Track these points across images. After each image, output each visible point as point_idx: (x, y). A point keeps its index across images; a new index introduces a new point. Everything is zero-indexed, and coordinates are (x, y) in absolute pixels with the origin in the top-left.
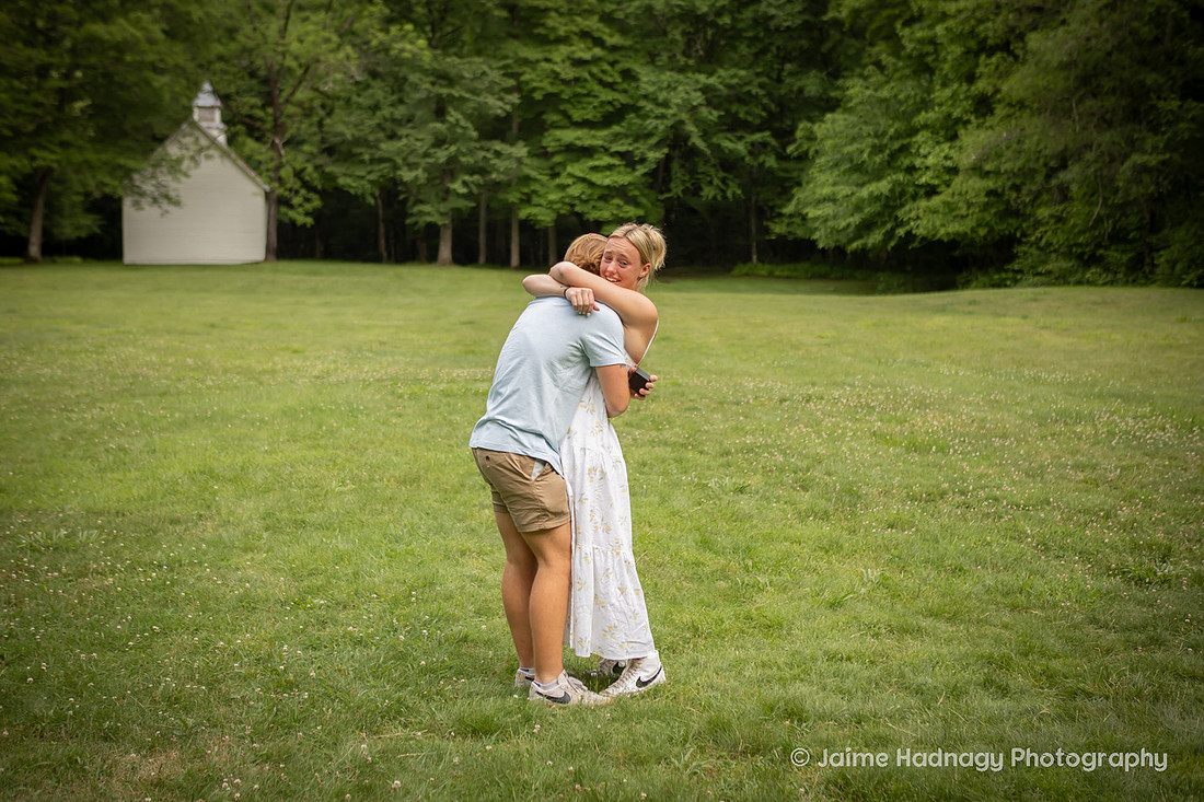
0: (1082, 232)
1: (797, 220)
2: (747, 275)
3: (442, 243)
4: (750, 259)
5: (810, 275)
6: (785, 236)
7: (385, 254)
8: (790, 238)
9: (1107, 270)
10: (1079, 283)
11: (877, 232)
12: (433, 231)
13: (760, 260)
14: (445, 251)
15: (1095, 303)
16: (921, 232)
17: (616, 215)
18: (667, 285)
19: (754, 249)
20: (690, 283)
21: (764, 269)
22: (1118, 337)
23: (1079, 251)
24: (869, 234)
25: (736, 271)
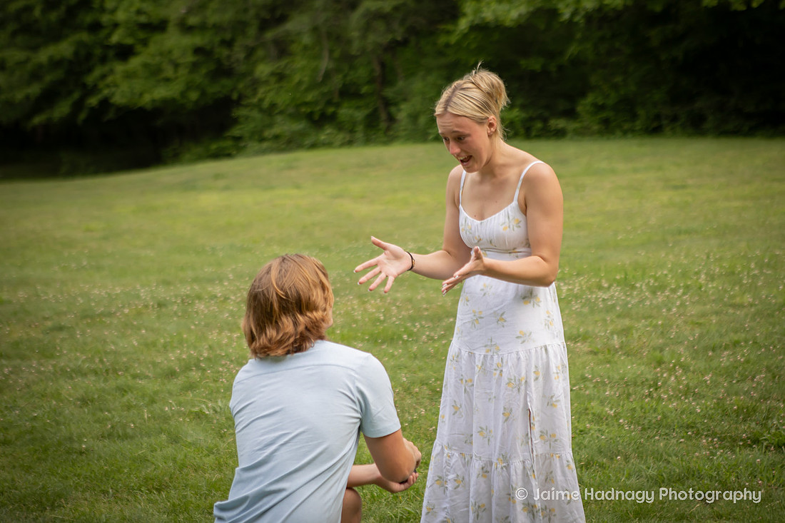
0: (308, 90)
10: (314, 146)
11: (63, 103)
23: (309, 110)
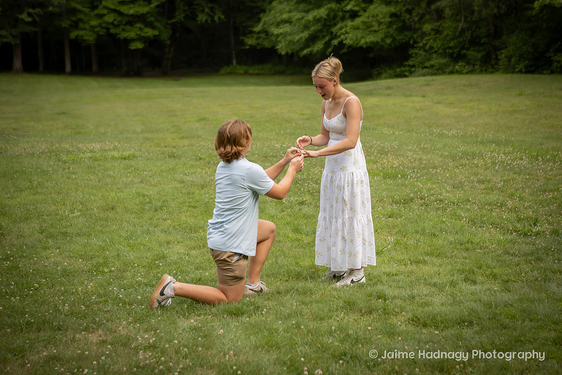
0: (452, 39)
1: (263, 35)
2: (230, 73)
3: (15, 57)
4: (231, 63)
5: (272, 72)
6: (255, 46)
8: (259, 48)
9: (468, 63)
10: (452, 73)
11: (320, 42)
12: (8, 48)
13: (239, 63)
14: (18, 63)
15: (465, 86)
16: (348, 42)
17: (140, 35)
18: (176, 82)
19: (234, 56)
20: (193, 80)
21: (241, 69)
22: (484, 107)
23: (451, 51)
24: (314, 44)
25: (222, 71)
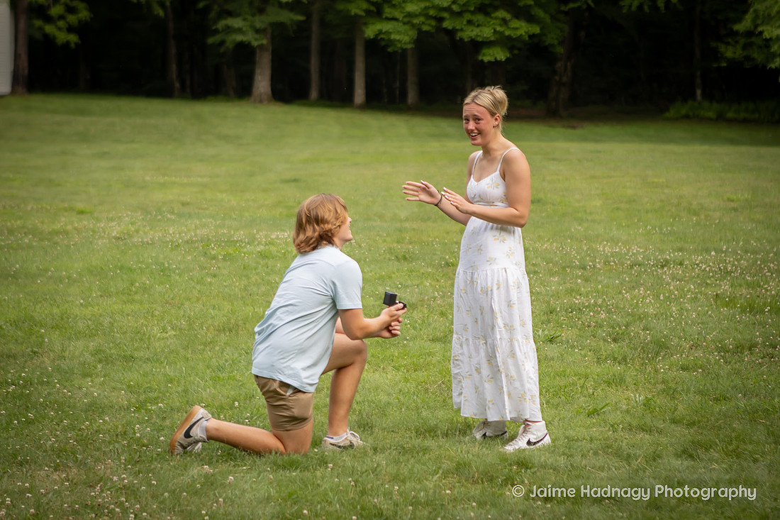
2: (687, 117)
3: (258, 71)
4: (693, 96)
6: (740, 63)
7: (177, 85)
12: (245, 54)
13: (709, 96)
14: (262, 83)
19: (698, 81)
20: (605, 129)
21: (711, 110)
25: (672, 113)
